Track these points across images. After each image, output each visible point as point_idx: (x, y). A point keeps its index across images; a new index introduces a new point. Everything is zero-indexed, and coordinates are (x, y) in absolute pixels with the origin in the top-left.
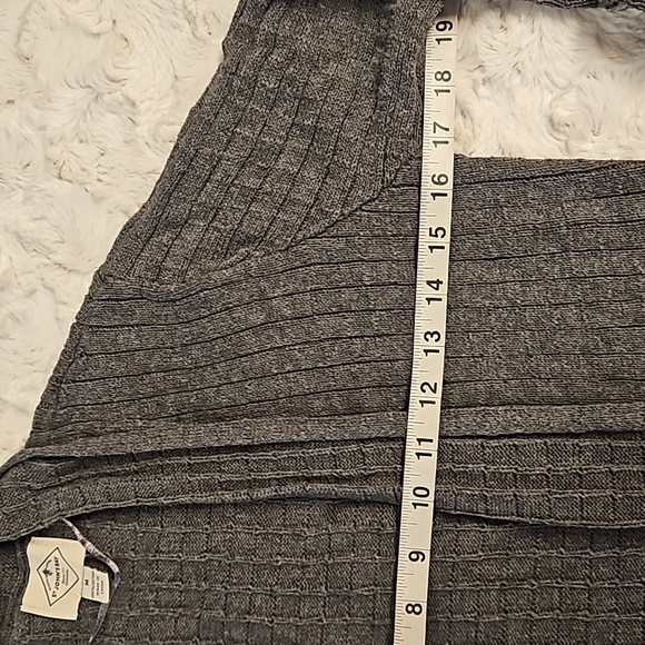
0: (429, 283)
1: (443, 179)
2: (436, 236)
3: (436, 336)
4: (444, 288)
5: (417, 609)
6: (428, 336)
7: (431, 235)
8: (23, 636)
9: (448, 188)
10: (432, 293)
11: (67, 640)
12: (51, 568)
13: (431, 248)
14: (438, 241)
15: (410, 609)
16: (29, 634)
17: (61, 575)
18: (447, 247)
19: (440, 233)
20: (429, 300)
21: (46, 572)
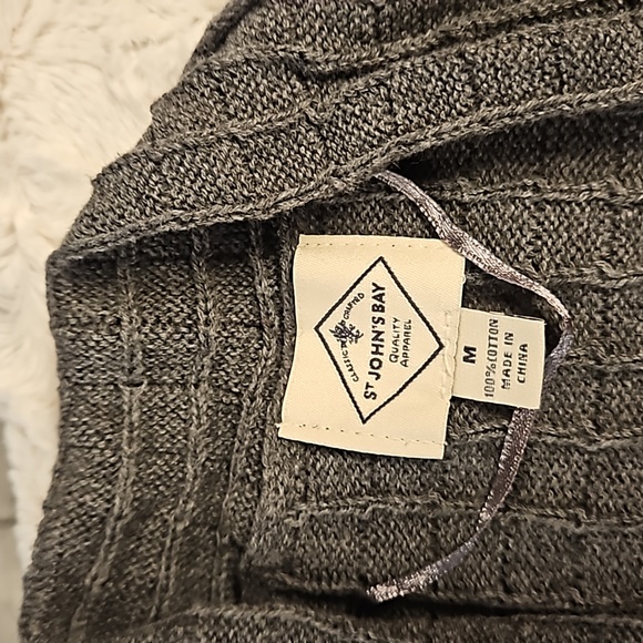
8: (290, 506)
11: (410, 516)
12: (361, 318)
16: (305, 499)
17: (388, 338)
21: (343, 333)
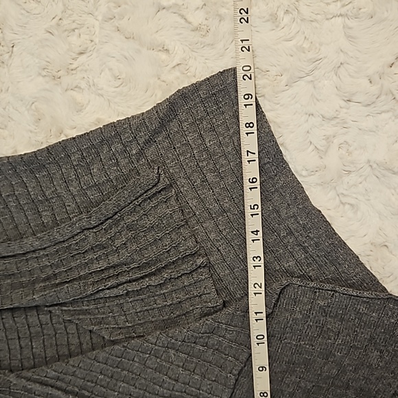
0: (252, 232)
1: (254, 180)
2: (254, 209)
3: (259, 259)
4: (260, 234)
5: (265, 395)
6: (255, 259)
7: (251, 209)
9: (258, 184)
10: (255, 237)
13: (252, 215)
14: (255, 211)
15: (262, 395)
18: (260, 213)
19: (256, 207)
20: (253, 240)
